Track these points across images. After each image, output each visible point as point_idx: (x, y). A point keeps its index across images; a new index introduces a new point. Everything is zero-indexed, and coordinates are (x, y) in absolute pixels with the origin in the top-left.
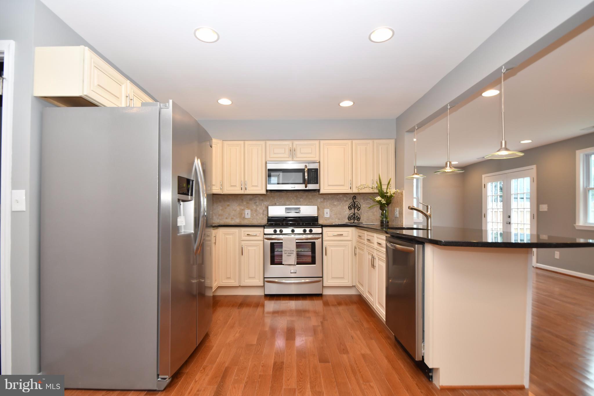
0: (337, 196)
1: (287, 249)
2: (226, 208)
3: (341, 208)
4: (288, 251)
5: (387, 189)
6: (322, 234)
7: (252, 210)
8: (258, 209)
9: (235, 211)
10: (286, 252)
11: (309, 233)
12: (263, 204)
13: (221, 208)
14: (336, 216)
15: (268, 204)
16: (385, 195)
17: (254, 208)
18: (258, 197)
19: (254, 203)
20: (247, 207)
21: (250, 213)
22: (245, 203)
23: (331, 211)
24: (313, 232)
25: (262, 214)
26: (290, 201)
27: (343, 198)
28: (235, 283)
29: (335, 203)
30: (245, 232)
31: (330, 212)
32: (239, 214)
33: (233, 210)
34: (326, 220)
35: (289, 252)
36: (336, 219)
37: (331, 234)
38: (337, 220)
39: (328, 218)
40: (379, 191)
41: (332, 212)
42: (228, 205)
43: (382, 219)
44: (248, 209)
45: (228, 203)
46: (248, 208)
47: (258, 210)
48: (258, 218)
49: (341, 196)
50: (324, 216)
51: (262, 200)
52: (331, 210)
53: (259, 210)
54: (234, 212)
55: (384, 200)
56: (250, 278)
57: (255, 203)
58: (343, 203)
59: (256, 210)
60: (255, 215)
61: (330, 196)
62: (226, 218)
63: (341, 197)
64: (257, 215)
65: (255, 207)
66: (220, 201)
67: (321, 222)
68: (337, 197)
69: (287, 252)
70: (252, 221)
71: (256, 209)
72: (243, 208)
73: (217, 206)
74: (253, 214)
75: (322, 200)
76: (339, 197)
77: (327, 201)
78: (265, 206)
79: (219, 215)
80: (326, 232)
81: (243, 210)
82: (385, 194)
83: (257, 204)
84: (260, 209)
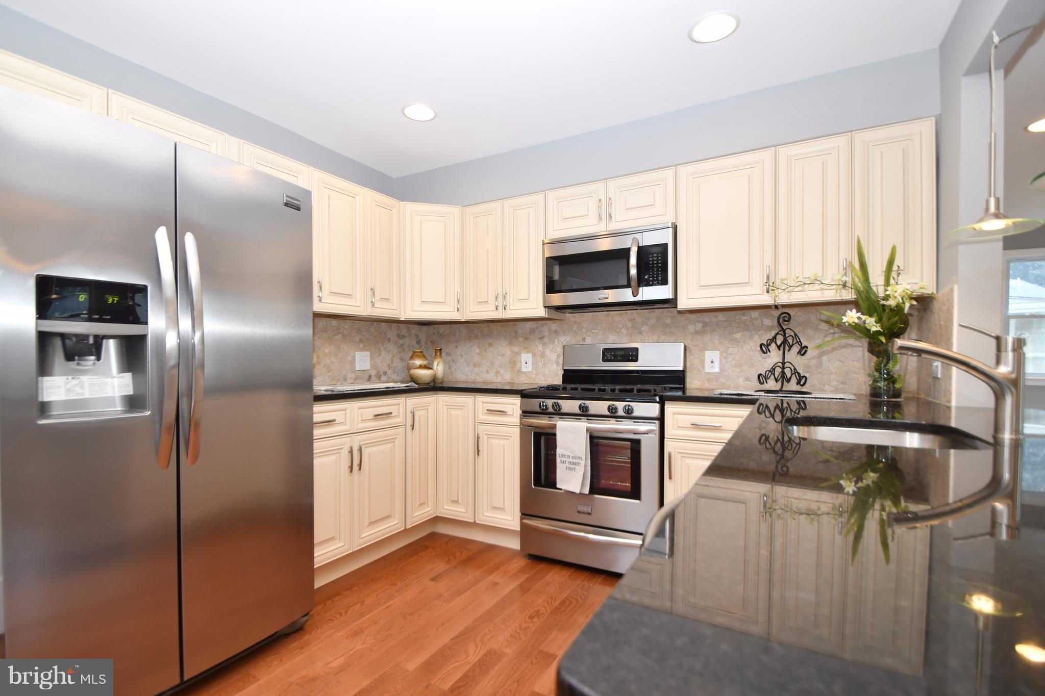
0: (744, 315)
1: (567, 453)
2: (486, 351)
3: (753, 348)
4: (569, 457)
5: (887, 283)
6: (661, 419)
7: (534, 355)
8: (547, 351)
9: (503, 355)
10: (563, 459)
11: (623, 414)
12: (556, 341)
13: (478, 350)
14: (739, 370)
15: (568, 340)
16: (883, 306)
17: (539, 349)
18: (546, 324)
19: (539, 338)
20: (525, 348)
21: (531, 362)
22: (521, 339)
23: (724, 356)
24: (635, 414)
25: (555, 365)
26: (616, 332)
27: (762, 321)
28: (466, 515)
29: (738, 336)
30: (485, 404)
31: (720, 359)
32: (510, 363)
33: (499, 355)
34: (709, 380)
35: (571, 460)
36: (738, 377)
37: (687, 420)
38: (741, 381)
39: (716, 376)
40: (858, 291)
41: (725, 358)
42: (491, 345)
43: (875, 381)
44: (528, 353)
45: (490, 341)
46: (527, 349)
47: (546, 353)
48: (547, 372)
49: (755, 314)
50: (704, 369)
51: (556, 332)
52: (725, 354)
53: (549, 355)
54: (500, 358)
55: (876, 322)
56: (494, 508)
57: (542, 338)
58: (760, 333)
59: (543, 355)
60: (540, 364)
61: (721, 316)
62: (487, 372)
63: (756, 318)
64: (544, 365)
65: (540, 347)
66: (476, 337)
67: (693, 385)
68: (744, 318)
69: (567, 460)
70: (535, 380)
71: (544, 352)
72: (516, 349)
73: (471, 346)
74: (537, 364)
75: (700, 326)
76: (748, 318)
77: (714, 331)
78: (561, 345)
79: (474, 366)
80: (674, 414)
81: (518, 354)
82: (883, 302)
83: (546, 340)
84: (551, 350)
